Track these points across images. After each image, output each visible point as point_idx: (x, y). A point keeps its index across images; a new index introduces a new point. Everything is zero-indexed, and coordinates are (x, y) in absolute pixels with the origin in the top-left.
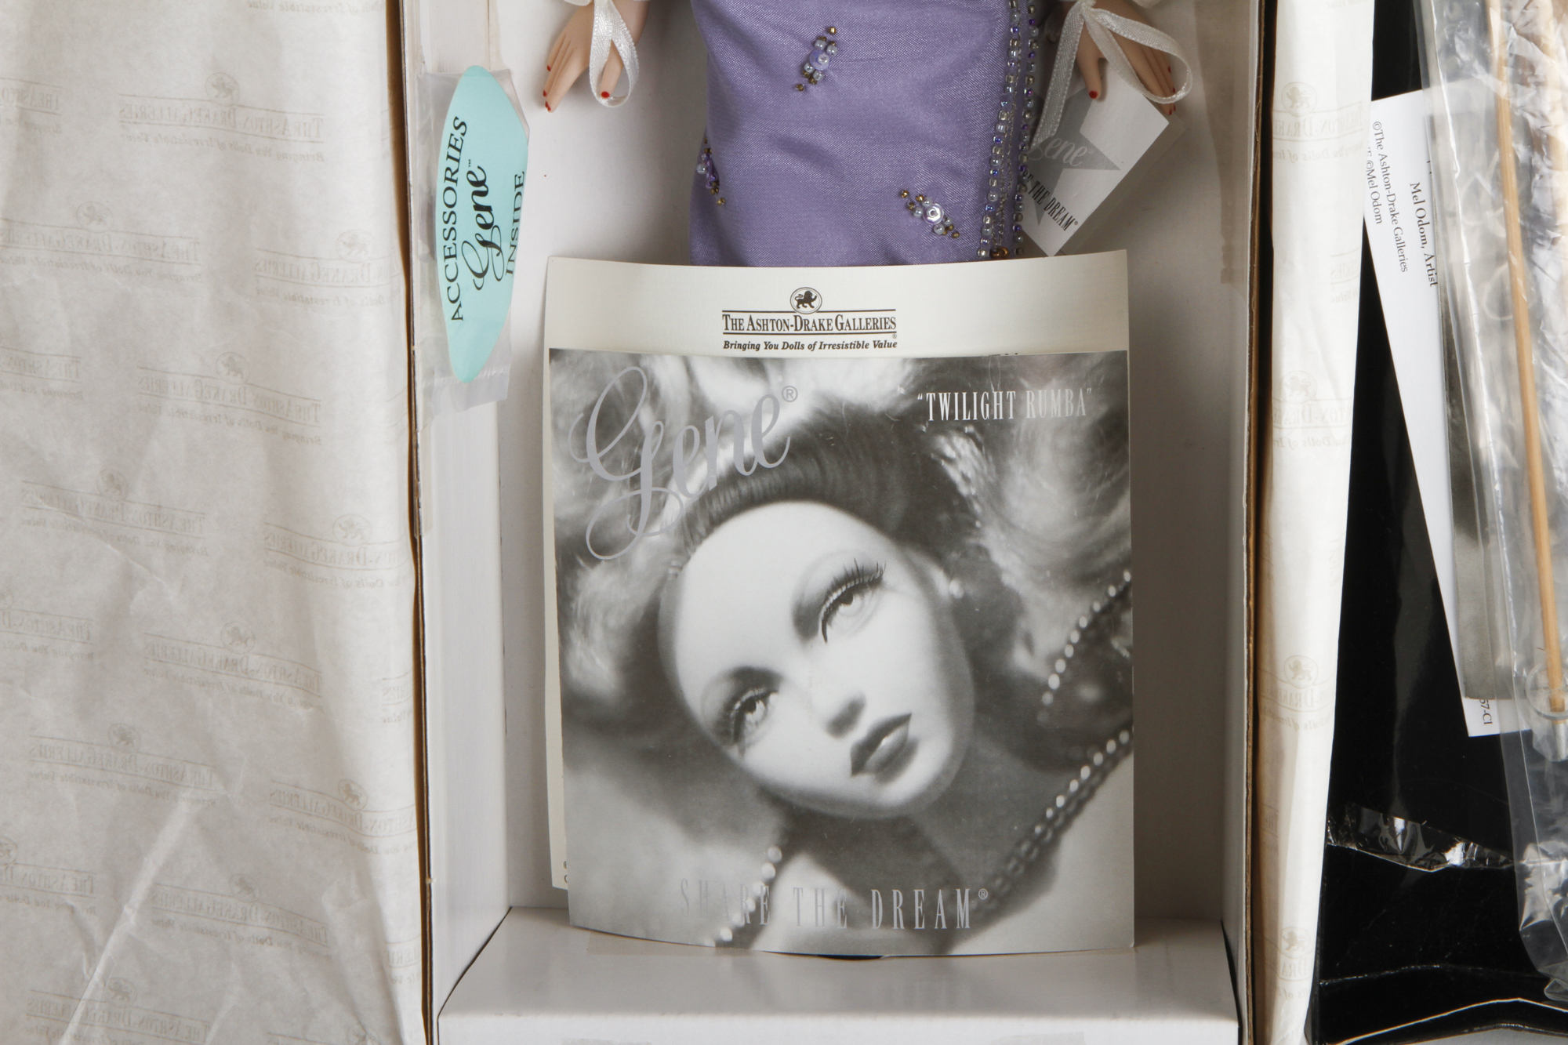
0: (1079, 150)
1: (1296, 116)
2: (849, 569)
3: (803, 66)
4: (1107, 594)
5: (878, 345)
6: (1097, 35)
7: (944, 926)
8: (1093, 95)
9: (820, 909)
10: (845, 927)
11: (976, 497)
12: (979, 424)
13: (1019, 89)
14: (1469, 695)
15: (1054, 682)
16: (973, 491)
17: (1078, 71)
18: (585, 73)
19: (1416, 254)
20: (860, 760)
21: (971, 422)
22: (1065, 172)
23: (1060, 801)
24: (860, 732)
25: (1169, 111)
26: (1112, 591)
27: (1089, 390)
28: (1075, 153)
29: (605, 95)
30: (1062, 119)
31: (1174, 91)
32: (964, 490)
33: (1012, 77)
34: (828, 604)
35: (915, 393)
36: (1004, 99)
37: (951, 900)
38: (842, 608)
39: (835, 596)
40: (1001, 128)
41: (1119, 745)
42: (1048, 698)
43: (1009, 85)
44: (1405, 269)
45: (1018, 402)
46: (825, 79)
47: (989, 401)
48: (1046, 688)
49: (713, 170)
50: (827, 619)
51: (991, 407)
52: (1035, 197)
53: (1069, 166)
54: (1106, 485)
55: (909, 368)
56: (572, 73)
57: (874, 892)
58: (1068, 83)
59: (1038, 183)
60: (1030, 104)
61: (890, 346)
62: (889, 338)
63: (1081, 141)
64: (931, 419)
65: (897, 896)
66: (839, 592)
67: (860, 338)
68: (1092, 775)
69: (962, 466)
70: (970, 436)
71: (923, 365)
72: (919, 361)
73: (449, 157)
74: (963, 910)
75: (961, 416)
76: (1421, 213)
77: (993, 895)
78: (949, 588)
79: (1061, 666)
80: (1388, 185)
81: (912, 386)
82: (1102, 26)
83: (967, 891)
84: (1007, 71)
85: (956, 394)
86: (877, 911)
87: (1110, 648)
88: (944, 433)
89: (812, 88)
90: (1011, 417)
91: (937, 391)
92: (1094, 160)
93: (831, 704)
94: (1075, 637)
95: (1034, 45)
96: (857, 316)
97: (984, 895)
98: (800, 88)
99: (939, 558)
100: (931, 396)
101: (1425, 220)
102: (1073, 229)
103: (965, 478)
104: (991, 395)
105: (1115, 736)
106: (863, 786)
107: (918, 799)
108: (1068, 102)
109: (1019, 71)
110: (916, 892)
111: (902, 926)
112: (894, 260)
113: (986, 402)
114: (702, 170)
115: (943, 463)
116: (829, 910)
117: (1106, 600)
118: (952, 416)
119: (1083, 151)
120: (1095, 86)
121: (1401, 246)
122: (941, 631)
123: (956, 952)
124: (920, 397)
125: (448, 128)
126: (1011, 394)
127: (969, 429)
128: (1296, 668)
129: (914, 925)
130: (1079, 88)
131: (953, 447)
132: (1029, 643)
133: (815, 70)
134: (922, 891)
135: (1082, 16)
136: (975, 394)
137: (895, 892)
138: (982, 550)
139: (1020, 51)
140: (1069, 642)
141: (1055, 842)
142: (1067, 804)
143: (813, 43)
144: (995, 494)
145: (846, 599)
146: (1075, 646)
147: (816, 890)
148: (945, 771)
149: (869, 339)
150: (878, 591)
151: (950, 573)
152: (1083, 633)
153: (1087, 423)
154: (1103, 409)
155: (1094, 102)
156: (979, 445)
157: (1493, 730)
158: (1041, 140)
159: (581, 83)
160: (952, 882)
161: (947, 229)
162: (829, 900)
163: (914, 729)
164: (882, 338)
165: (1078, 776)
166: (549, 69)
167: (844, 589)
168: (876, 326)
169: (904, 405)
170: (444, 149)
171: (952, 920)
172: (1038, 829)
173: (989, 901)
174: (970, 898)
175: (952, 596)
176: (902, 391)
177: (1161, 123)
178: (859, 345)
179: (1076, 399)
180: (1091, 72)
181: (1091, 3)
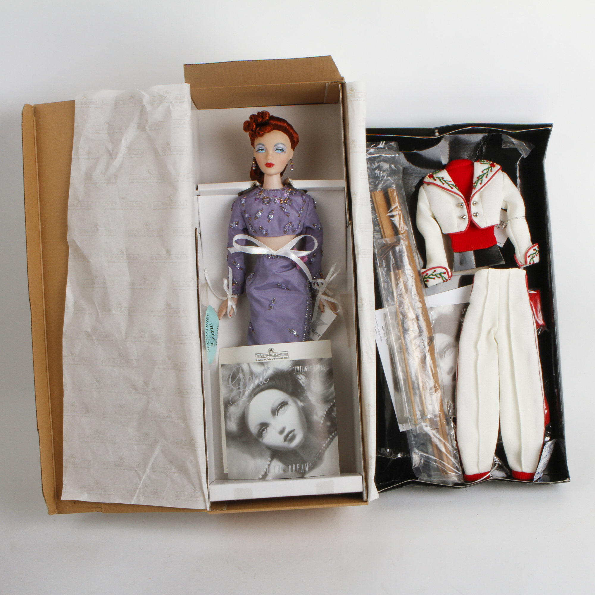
1: (362, 303)
2: (282, 401)
3: (270, 305)
4: (331, 404)
5: (285, 358)
6: (323, 301)
7: (303, 471)
8: (322, 312)
9: (279, 470)
10: (284, 473)
11: (305, 386)
12: (305, 372)
13: (309, 309)
14: (400, 423)
15: (322, 422)
16: (305, 385)
17: (319, 308)
18: (226, 312)
19: (384, 339)
20: (285, 440)
21: (304, 372)
22: (318, 326)
23: (324, 445)
24: (285, 434)
25: (337, 314)
26: (332, 404)
27: (325, 365)
28: (319, 323)
29: (230, 316)
30: (317, 316)
31: (337, 311)
32: (303, 385)
34: (278, 409)
35: (293, 367)
36: (306, 311)
37: (304, 466)
38: (281, 409)
39: (279, 407)
40: (306, 317)
41: (335, 434)
42: (321, 425)
44: (382, 342)
45: (312, 368)
46: (274, 307)
47: (307, 368)
48: (320, 423)
49: (252, 327)
50: (278, 412)
51: (307, 369)
53: (319, 325)
54: (330, 383)
55: (291, 362)
56: (224, 312)
57: (289, 465)
58: (317, 310)
60: (311, 313)
61: (287, 358)
62: (287, 357)
63: (320, 320)
64: (296, 371)
65: (294, 466)
66: (280, 406)
67: (282, 357)
68: (330, 440)
69: (302, 380)
70: (303, 374)
71: (294, 361)
72: (293, 360)
73: (207, 321)
74: (307, 468)
75: (301, 371)
76: (384, 331)
77: (312, 464)
78: (301, 404)
79: (323, 419)
80: (378, 326)
81: (292, 366)
82: (323, 299)
83: (307, 464)
84: (307, 306)
85: (300, 367)
86: (290, 469)
87: (332, 415)
88: (298, 374)
89: (271, 309)
90: (311, 370)
91: (297, 366)
92: (323, 324)
93: (279, 428)
94: (325, 413)
95: (311, 301)
96: (281, 353)
97: (311, 464)
98: (269, 310)
99: (299, 398)
100: (296, 367)
101: (385, 333)
102: (320, 337)
103: (303, 383)
104: (307, 367)
105: (334, 432)
106: (286, 444)
107: (297, 446)
108: (317, 314)
110: (298, 465)
111: (295, 472)
112: (287, 342)
113: (306, 368)
114: (250, 327)
115: (299, 380)
116: (281, 470)
117: (331, 406)
118: (300, 371)
119: (321, 322)
120: (322, 310)
121: (381, 338)
122: (300, 413)
123: (306, 476)
124: (294, 368)
125: (206, 315)
126: (311, 366)
127: (303, 373)
128: (369, 405)
129: (297, 471)
130: (319, 311)
131: (301, 377)
132: (317, 414)
133: (272, 306)
134: (299, 464)
135: (319, 297)
136: (304, 366)
137: (293, 465)
138: (307, 396)
139: (309, 303)
140: (324, 414)
141: (324, 453)
143: (271, 301)
144: (309, 385)
145: (281, 407)
146: (325, 415)
147: (278, 466)
148: (302, 440)
149: (283, 357)
150: (287, 406)
151: (301, 401)
152: (327, 412)
153: (325, 371)
154: (328, 369)
155: (322, 313)
156: (305, 376)
157: (405, 430)
159: (226, 315)
160: (304, 462)
161: (297, 335)
162: (280, 468)
163: (295, 432)
164: (286, 357)
165: (327, 440)
166: (219, 313)
167: (281, 405)
168: (285, 354)
169: (291, 369)
170: (206, 320)
171: (305, 470)
172: (320, 451)
173: (312, 466)
174: (308, 465)
175: (301, 406)
176: (290, 366)
177: (335, 316)
178: (281, 358)
179: (323, 367)
180: (321, 307)
181: (321, 294)
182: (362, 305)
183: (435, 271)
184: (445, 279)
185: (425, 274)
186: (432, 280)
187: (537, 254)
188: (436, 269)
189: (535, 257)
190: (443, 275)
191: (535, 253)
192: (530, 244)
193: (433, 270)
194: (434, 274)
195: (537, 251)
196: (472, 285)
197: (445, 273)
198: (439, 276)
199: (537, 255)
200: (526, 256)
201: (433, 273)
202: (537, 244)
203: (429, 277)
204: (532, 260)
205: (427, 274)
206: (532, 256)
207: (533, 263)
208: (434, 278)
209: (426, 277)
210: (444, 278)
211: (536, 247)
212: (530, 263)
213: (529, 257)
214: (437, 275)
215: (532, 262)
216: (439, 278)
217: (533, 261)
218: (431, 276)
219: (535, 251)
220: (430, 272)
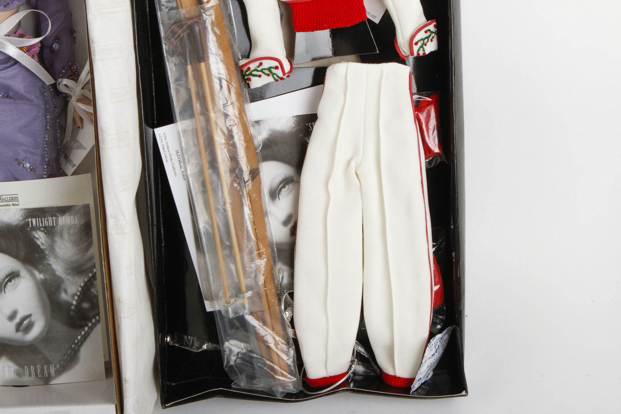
0: (76, 144)
1: (103, 137)
2: (10, 272)
4: (89, 276)
5: (13, 205)
6: (78, 110)
7: (47, 376)
8: (79, 128)
9: (10, 372)
10: (18, 377)
11: (46, 249)
12: (45, 227)
14: (207, 300)
15: (74, 303)
16: (45, 247)
17: (74, 120)
19: (179, 171)
20: (18, 329)
21: (43, 227)
22: (73, 150)
23: (79, 337)
24: (17, 320)
26: (90, 275)
27: (78, 216)
28: (76, 145)
30: (72, 135)
32: (42, 247)
33: (48, 124)
34: (5, 282)
35: (25, 219)
36: (46, 130)
37: (48, 368)
38: (9, 283)
39: (7, 280)
40: (47, 139)
41: (96, 320)
42: (73, 307)
43: (48, 126)
44: (176, 176)
45: (57, 220)
47: (48, 220)
48: (72, 304)
50: (5, 287)
51: (48, 222)
52: (65, 158)
53: (74, 149)
54: (86, 244)
55: (23, 211)
57: (25, 367)
58: (72, 124)
59: (66, 154)
61: (17, 205)
62: (17, 203)
63: (77, 141)
64: (30, 226)
65: (32, 368)
66: (8, 279)
67: (8, 203)
68: (88, 329)
69: (41, 240)
70: (42, 231)
71: (27, 210)
72: (25, 209)
74: (52, 371)
75: (39, 225)
76: (179, 159)
77: (61, 366)
78: (40, 276)
79: (76, 298)
80: (169, 151)
81: (24, 217)
82: (79, 107)
83: (53, 365)
84: (47, 122)
85: (37, 219)
86: (27, 372)
87: (91, 292)
88: (35, 230)
90: (55, 225)
91: (31, 218)
92: (81, 147)
93: (8, 312)
94: (80, 289)
95: (57, 114)
96: (7, 196)
97: (58, 366)
99: (36, 268)
100: (30, 220)
101: (181, 161)
102: (75, 167)
103: (42, 243)
104: (48, 219)
105: (95, 318)
106: (19, 336)
107: (36, 339)
108: (73, 131)
109: (52, 122)
110: (38, 366)
111: (35, 376)
112: (16, 180)
113: (47, 221)
115: (35, 239)
116: (13, 373)
117: (89, 278)
118: (37, 225)
119: (78, 144)
120: (80, 125)
121: (174, 169)
122: (39, 289)
123: (51, 383)
124: (27, 220)
126: (54, 218)
127: (42, 229)
129: (38, 376)
131: (38, 235)
132: (66, 292)
134: (40, 366)
135: (73, 105)
136: (43, 218)
137: (32, 366)
138: (49, 265)
139: (51, 116)
140: (78, 291)
141: (78, 350)
142: (81, 338)
144: (52, 248)
145: (10, 281)
146: (80, 292)
147: (9, 367)
148: (43, 330)
149: (11, 203)
150: (19, 278)
151: (40, 272)
152: (82, 288)
153: (78, 226)
154: (83, 221)
155: (80, 130)
156: (45, 234)
157: (212, 310)
158: (66, 142)
160: (48, 363)
161: (31, 170)
162: (12, 370)
163: (33, 318)
164: (14, 203)
165: (84, 330)
167: (9, 278)
168: (12, 199)
169: (22, 223)
171: (49, 374)
172: (73, 346)
173: (60, 368)
174: (54, 367)
175: (41, 279)
176: (21, 218)
178: (8, 205)
179: (74, 219)
180: (78, 121)
181: (75, 100)
182: (104, 139)
183: (261, 64)
184: (278, 76)
185: (245, 69)
186: (257, 78)
187: (433, 37)
188: (264, 62)
189: (427, 44)
190: (274, 71)
191: (427, 38)
192: (423, 20)
193: (257, 63)
194: (259, 69)
195: (432, 32)
196: (323, 85)
197: (277, 68)
198: (267, 72)
199: (432, 40)
200: (413, 40)
201: (258, 67)
202: (434, 20)
203: (251, 74)
204: (421, 49)
205: (249, 69)
206: (422, 42)
207: (424, 54)
208: (260, 76)
209: (247, 73)
210: (275, 76)
211: (432, 27)
212: (418, 54)
213: (416, 44)
214: (264, 71)
215: (421, 53)
216: (268, 75)
217: (424, 50)
218: (255, 73)
219: (429, 33)
220: (253, 66)
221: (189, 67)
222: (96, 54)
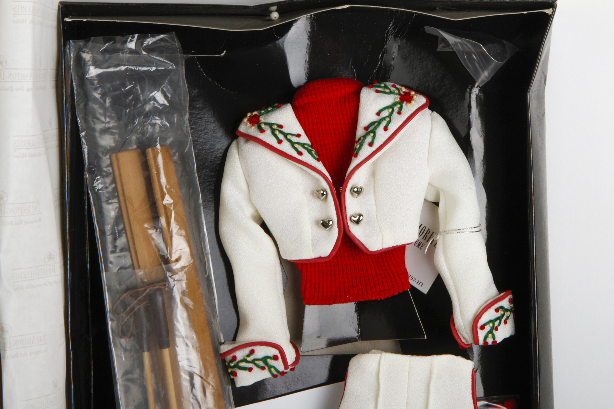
183: (252, 352)
184: (277, 370)
185: (229, 358)
186: (246, 373)
187: (508, 317)
188: (257, 348)
189: (499, 328)
190: (271, 362)
191: (499, 318)
192: (493, 290)
193: (247, 351)
194: (249, 359)
195: (507, 310)
196: (344, 382)
197: (275, 358)
198: (261, 364)
199: (505, 322)
200: (478, 322)
201: (248, 356)
202: (510, 291)
203: (237, 366)
204: (490, 335)
205: (235, 358)
206: (491, 325)
207: (494, 342)
208: (250, 370)
209: (232, 365)
210: (273, 370)
211: (505, 303)
212: (485, 343)
213: (482, 328)
214: (256, 362)
215: (490, 341)
216: (263, 368)
217: (494, 337)
218: (243, 364)
219: (501, 312)
220: (240, 355)
221: (146, 356)
222: (7, 349)
